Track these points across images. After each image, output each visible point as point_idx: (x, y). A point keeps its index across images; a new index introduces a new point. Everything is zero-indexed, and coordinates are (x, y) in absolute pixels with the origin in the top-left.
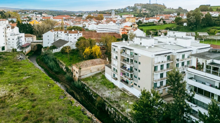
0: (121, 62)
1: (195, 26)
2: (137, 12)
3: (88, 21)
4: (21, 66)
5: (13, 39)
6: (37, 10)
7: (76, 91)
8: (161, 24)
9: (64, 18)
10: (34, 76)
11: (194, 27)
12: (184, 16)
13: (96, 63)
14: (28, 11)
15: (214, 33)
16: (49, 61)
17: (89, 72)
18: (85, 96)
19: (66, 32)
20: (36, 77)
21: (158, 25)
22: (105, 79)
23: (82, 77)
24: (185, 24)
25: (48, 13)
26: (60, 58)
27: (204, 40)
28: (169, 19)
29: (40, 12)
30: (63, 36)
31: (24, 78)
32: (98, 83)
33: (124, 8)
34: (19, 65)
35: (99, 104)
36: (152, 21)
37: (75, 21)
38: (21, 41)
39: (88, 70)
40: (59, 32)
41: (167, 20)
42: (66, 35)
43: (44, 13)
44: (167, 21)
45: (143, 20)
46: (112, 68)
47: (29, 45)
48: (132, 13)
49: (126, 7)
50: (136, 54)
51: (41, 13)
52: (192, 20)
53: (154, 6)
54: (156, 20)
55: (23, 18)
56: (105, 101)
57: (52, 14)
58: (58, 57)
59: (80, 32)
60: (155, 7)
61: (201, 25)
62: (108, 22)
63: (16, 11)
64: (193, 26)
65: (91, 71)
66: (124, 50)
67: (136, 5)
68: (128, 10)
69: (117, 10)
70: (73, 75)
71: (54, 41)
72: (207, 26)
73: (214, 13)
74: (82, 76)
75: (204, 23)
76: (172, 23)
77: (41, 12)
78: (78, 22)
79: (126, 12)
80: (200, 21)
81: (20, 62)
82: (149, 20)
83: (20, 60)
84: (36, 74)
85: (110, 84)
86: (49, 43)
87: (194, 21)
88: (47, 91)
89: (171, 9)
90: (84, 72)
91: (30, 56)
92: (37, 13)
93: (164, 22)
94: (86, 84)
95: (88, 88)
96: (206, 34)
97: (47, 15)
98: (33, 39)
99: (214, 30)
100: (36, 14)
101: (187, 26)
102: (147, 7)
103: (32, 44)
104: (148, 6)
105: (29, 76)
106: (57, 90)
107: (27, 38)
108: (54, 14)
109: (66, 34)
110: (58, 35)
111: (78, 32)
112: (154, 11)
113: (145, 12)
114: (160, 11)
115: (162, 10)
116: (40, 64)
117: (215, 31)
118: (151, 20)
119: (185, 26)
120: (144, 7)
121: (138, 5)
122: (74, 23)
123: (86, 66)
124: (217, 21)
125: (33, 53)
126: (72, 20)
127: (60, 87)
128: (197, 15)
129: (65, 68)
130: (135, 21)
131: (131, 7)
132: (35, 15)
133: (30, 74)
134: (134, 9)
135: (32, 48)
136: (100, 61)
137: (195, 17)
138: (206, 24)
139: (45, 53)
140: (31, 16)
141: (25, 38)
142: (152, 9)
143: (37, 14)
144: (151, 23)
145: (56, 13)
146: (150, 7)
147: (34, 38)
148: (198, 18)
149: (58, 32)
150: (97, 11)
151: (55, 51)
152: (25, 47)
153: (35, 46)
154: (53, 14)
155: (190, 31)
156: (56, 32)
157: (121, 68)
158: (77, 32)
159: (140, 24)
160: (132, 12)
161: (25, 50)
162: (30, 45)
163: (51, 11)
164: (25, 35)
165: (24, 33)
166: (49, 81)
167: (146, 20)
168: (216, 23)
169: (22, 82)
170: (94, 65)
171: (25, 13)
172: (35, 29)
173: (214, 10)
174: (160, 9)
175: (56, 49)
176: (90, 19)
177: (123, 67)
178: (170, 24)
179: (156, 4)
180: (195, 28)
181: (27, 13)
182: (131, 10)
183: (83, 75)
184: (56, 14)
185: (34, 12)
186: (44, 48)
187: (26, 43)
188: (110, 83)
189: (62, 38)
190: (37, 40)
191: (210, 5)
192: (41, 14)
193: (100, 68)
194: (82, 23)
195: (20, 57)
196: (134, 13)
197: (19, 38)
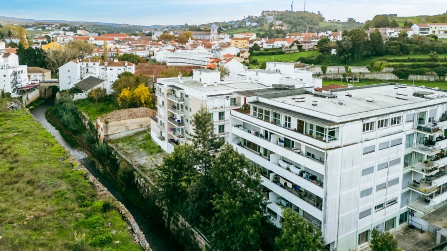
0: (169, 110)
1: (350, 54)
2: (263, 28)
3: (160, 45)
4: (11, 118)
5: (5, 76)
6: (68, 23)
7: (99, 160)
8: (293, 51)
9: (116, 38)
10: (27, 133)
11: (348, 57)
12: (338, 37)
13: (137, 114)
14: (49, 25)
15: (380, 68)
16: (64, 113)
17: (124, 130)
18: (111, 167)
19: (104, 65)
20: (30, 134)
21: (287, 52)
22: (149, 141)
23: (111, 137)
24: (334, 52)
25: (90, 29)
26: (84, 108)
27: (358, 81)
28: (311, 42)
29: (73, 27)
30: (96, 70)
31: (11, 135)
32: (135, 146)
33: (240, 20)
34: (8, 117)
35: (124, 173)
36: (280, 46)
37: (134, 45)
38: (20, 80)
39: (121, 125)
40: (91, 64)
41: (307, 44)
42: (103, 70)
43: (81, 28)
44: (306, 46)
45: (262, 44)
46: (159, 121)
47: (36, 87)
48: (256, 29)
49: (244, 18)
50: (187, 96)
51: (74, 29)
52: (345, 44)
53: (300, 16)
54: (287, 44)
55: (37, 38)
56: (135, 170)
57: (96, 30)
58: (80, 107)
59: (129, 65)
60: (302, 18)
61: (361, 53)
62: (195, 46)
63: (26, 25)
64: (346, 56)
65: (127, 128)
66: (173, 90)
67: (265, 13)
68: (248, 24)
69: (227, 23)
70: (98, 134)
71: (80, 80)
72: (372, 55)
73: (395, 31)
74: (111, 135)
75: (368, 50)
76: (314, 50)
77: (75, 27)
78: (141, 46)
79: (243, 27)
80: (360, 46)
81: (10, 113)
82: (273, 44)
83: (11, 110)
84: (31, 130)
85: (154, 148)
86: (71, 84)
87: (349, 45)
88: (39, 152)
89: (333, 22)
90: (114, 128)
91: (36, 107)
92: (66, 28)
93: (300, 47)
94: (114, 147)
95: (116, 153)
96: (364, 70)
97: (87, 32)
98: (43, 76)
99: (380, 62)
100: (64, 30)
101: (336, 55)
102: (284, 18)
103: (42, 85)
104: (288, 16)
105: (19, 132)
106: (56, 150)
107: (32, 75)
108: (101, 32)
109: (103, 67)
110: (87, 70)
111: (126, 64)
112: (297, 26)
113: (281, 27)
114: (311, 26)
115: (315, 25)
116: (51, 119)
117: (381, 64)
118: (278, 44)
119: (334, 54)
120: (280, 17)
121: (269, 13)
122: (133, 49)
123: (118, 118)
124: (392, 47)
125: (43, 101)
126: (130, 42)
127: (64, 147)
128: (355, 34)
129: (88, 124)
130: (248, 45)
131: (254, 18)
132: (62, 32)
133: (20, 130)
134: (260, 21)
135: (40, 93)
136: (145, 111)
137: (352, 38)
138: (372, 52)
139: (60, 100)
140: (55, 34)
141: (29, 74)
142: (295, 21)
143: (67, 31)
144: (277, 49)
145: (105, 29)
146: (290, 17)
147: (45, 74)
148: (357, 41)
149: (87, 64)
150: (186, 24)
151: (78, 97)
152: (27, 90)
153: (47, 88)
154: (99, 31)
155: (341, 64)
156: (85, 63)
157: (169, 119)
158: (124, 64)
159: (254, 52)
160: (255, 27)
161: (26, 95)
162: (38, 87)
163: (97, 26)
164: (28, 70)
165: (26, 66)
166: (49, 139)
167: (268, 44)
168: (389, 49)
169: (5, 139)
170: (133, 118)
171: (44, 28)
172: (49, 59)
173: (399, 24)
174: (312, 21)
175: (81, 94)
176: (165, 41)
177: (172, 118)
178: (311, 51)
179: (305, 12)
180: (350, 59)
181: (46, 28)
182: (255, 24)
183: (113, 134)
184: (105, 32)
185: (61, 26)
186: (60, 92)
187: (30, 83)
188: (156, 146)
189: (95, 74)
190: (52, 78)
191: (396, 15)
192: (75, 31)
193: (144, 124)
194: (148, 49)
195: (12, 105)
196: (259, 30)
197: (15, 74)
